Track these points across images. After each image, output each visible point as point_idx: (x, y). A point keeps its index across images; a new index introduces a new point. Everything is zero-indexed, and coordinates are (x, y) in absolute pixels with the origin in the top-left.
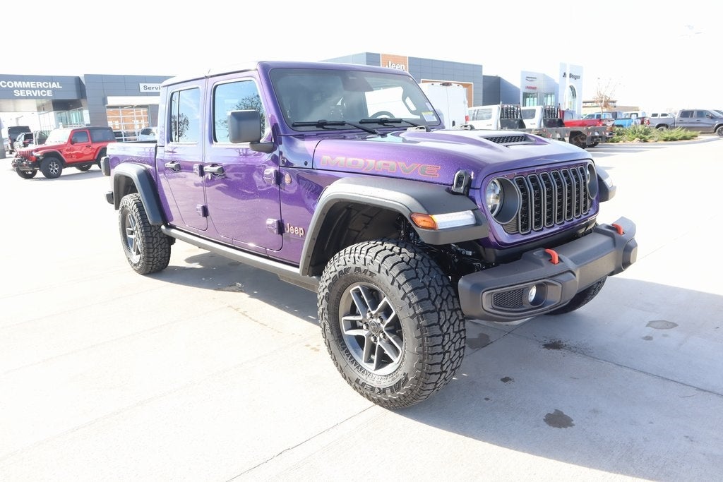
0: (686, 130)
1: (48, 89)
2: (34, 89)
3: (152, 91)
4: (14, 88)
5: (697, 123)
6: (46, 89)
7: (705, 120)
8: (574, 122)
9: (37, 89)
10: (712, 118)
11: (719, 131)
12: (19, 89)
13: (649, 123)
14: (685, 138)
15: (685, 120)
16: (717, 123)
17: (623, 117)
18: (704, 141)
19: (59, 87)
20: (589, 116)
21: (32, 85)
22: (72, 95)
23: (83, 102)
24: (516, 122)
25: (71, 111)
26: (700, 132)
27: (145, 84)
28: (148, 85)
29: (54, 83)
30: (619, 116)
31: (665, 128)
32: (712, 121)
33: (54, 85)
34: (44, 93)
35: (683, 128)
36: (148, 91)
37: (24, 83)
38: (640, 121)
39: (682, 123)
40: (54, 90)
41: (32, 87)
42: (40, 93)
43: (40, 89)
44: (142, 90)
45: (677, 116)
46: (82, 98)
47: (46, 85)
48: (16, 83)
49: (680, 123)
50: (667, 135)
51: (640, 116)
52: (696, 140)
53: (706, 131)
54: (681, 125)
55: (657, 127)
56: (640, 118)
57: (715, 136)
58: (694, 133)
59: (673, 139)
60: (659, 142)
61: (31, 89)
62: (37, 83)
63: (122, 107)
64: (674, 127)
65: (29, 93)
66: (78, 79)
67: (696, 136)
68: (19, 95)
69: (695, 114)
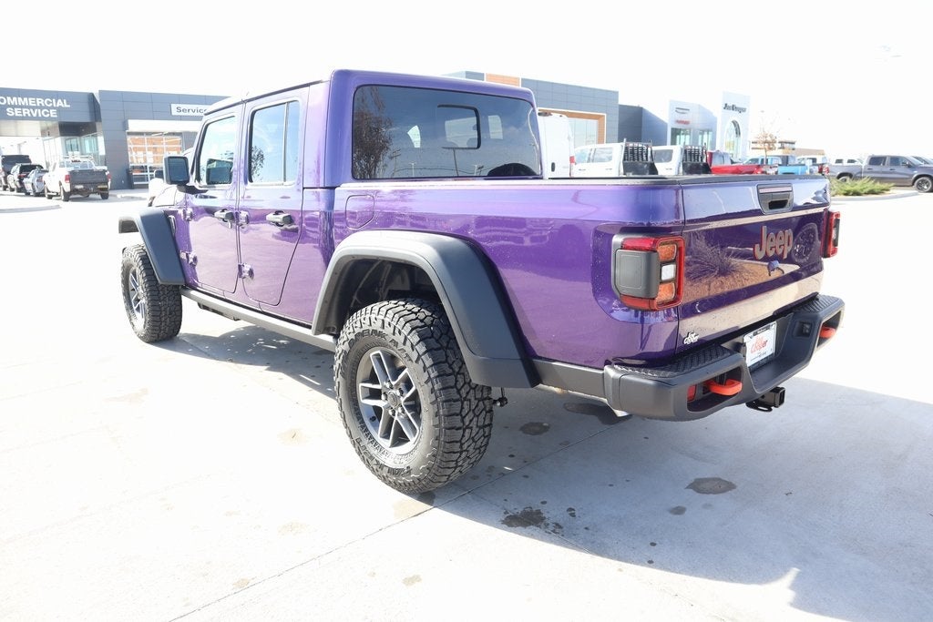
0: (876, 182)
1: (53, 107)
2: (34, 108)
3: (187, 114)
4: (7, 106)
5: (891, 173)
6: (49, 108)
7: (901, 169)
8: (725, 167)
9: (37, 107)
10: (909, 166)
11: (918, 184)
12: (14, 107)
13: (828, 171)
14: (872, 192)
15: (876, 168)
16: (916, 173)
17: (797, 163)
18: (896, 197)
19: (66, 106)
20: (752, 160)
21: (30, 102)
22: (83, 117)
23: (98, 125)
24: (646, 166)
25: (82, 138)
26: (893, 184)
27: (178, 105)
28: (183, 106)
29: (60, 101)
30: (791, 162)
31: (848, 178)
32: (908, 171)
33: (60, 103)
34: (46, 113)
35: (872, 178)
36: (182, 114)
37: (20, 99)
38: (817, 169)
39: (873, 172)
40: (59, 110)
41: (31, 104)
42: (41, 113)
43: (41, 108)
44: (174, 112)
45: (865, 164)
46: (96, 121)
47: (49, 103)
48: (9, 98)
49: (868, 173)
50: (848, 188)
51: (819, 162)
52: (887, 194)
53: (901, 183)
54: (869, 175)
55: (839, 177)
56: (818, 165)
57: (912, 191)
58: (885, 186)
59: (856, 193)
60: (838, 197)
61: (29, 107)
62: (38, 99)
63: (148, 134)
64: (861, 178)
65: (26, 112)
66: (92, 96)
67: (888, 190)
68: (13, 114)
69: (888, 161)
